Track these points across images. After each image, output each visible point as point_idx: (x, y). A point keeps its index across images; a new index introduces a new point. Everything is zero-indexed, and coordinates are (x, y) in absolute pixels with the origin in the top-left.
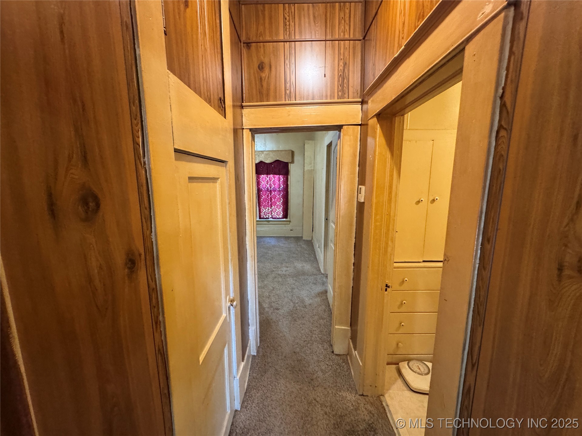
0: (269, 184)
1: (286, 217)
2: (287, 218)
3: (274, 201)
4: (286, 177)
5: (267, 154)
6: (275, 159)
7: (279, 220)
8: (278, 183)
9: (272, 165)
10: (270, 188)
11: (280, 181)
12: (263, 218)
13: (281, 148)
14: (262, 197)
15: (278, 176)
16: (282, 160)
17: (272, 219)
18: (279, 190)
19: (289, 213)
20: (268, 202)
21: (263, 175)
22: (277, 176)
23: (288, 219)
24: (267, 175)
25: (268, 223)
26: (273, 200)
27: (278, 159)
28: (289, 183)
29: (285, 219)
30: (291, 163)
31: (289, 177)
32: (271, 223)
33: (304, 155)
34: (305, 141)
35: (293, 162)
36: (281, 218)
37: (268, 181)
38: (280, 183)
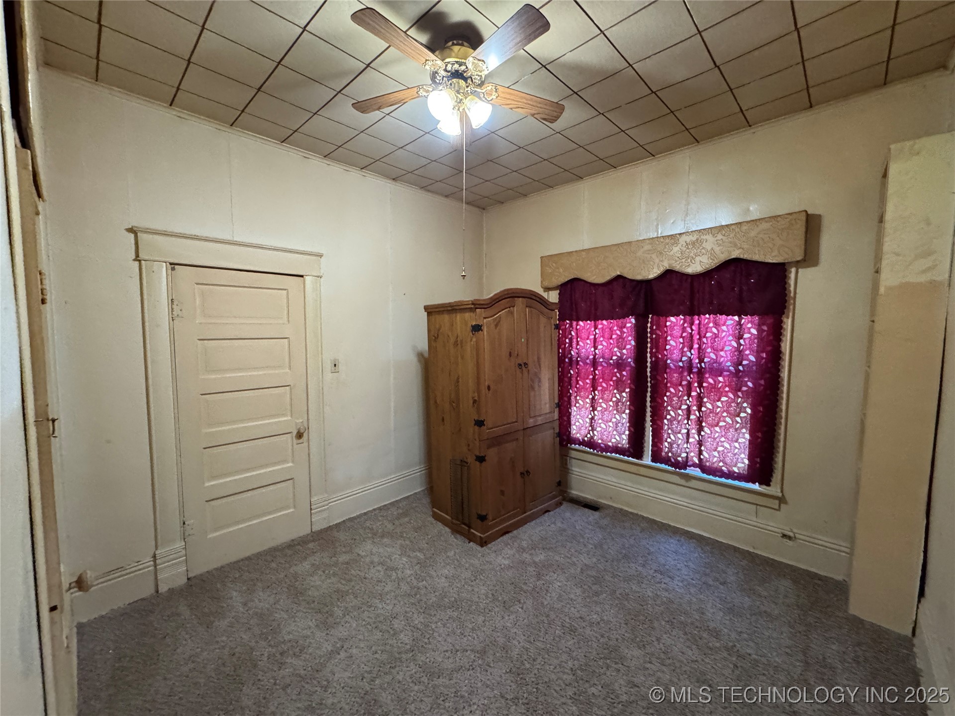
0: (696, 346)
1: (766, 481)
2: (768, 485)
3: (711, 411)
4: (770, 321)
5: (693, 243)
6: (723, 257)
7: (730, 481)
8: (735, 345)
9: (711, 279)
10: (700, 362)
11: (741, 337)
12: (667, 461)
13: (755, 211)
14: (667, 390)
15: (736, 318)
16: (756, 258)
17: (697, 472)
18: (738, 371)
19: (778, 465)
20: (689, 411)
21: (676, 315)
22: (732, 320)
23: (774, 489)
24: (688, 318)
25: (683, 482)
26: (709, 406)
27: (735, 254)
28: (785, 346)
29: (756, 487)
30: (798, 264)
31: (788, 323)
32: (693, 483)
33: (881, 220)
34: (892, 147)
35: (810, 258)
36: (739, 477)
37: (691, 336)
38: (740, 345)
